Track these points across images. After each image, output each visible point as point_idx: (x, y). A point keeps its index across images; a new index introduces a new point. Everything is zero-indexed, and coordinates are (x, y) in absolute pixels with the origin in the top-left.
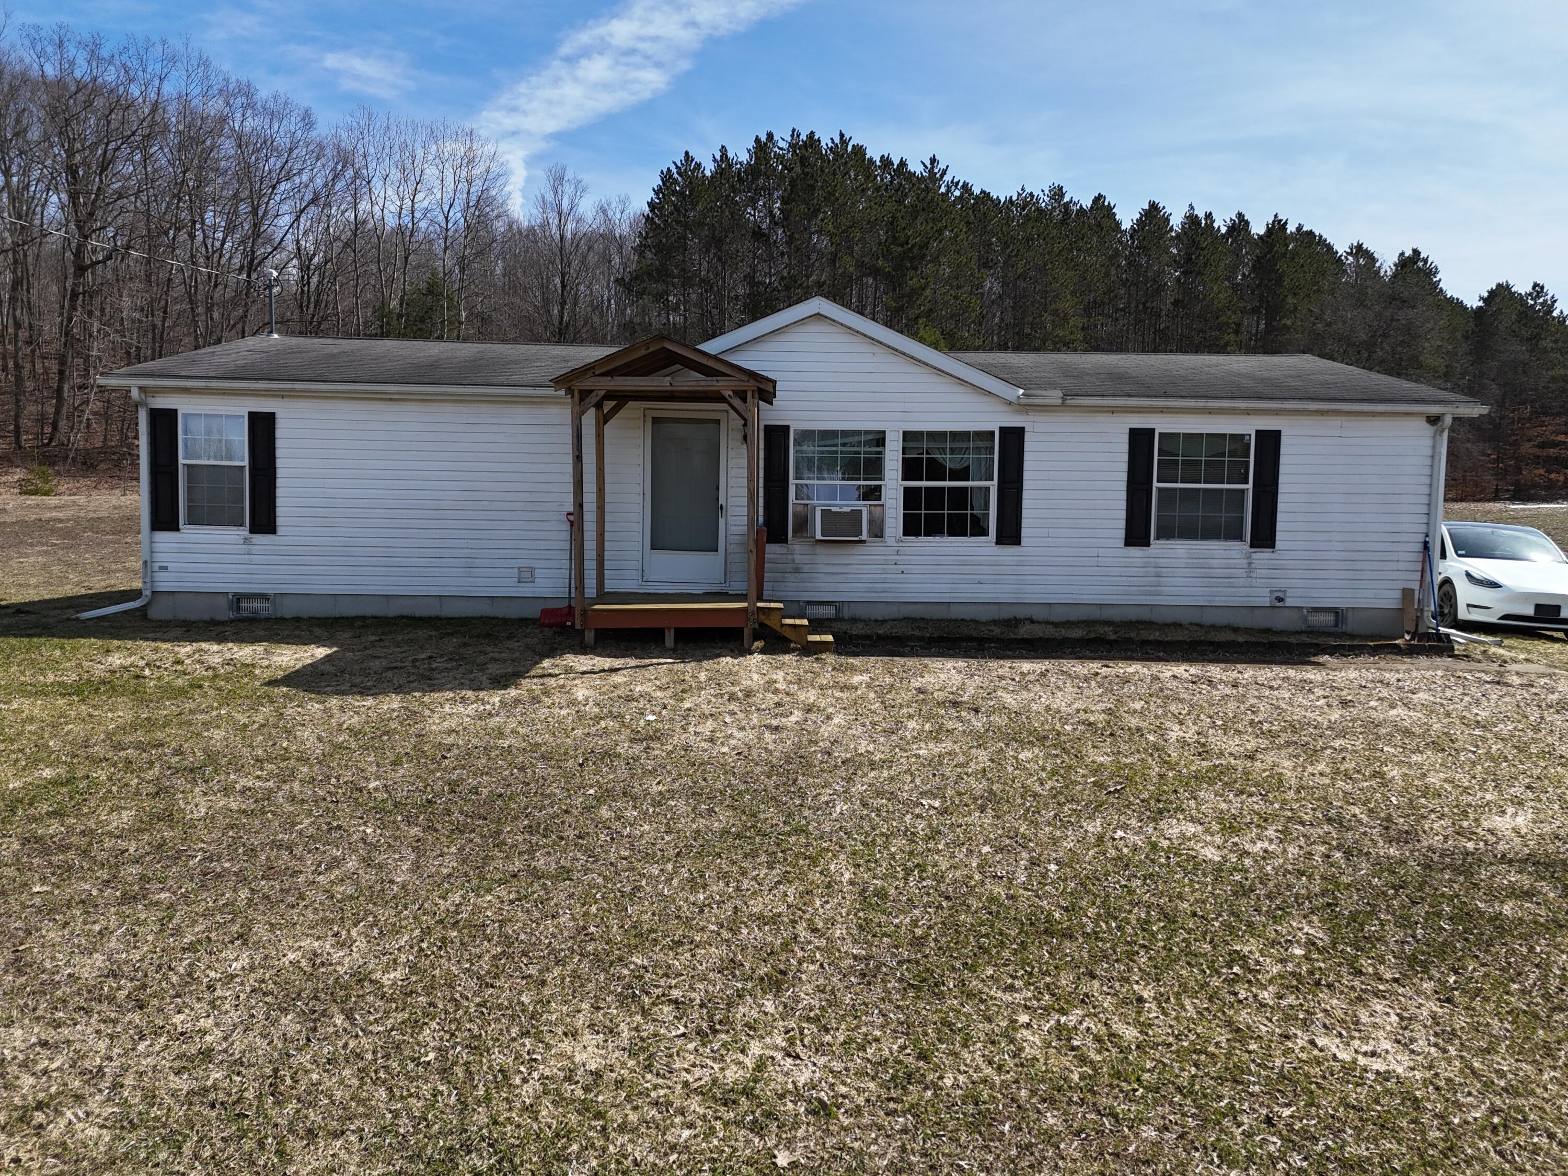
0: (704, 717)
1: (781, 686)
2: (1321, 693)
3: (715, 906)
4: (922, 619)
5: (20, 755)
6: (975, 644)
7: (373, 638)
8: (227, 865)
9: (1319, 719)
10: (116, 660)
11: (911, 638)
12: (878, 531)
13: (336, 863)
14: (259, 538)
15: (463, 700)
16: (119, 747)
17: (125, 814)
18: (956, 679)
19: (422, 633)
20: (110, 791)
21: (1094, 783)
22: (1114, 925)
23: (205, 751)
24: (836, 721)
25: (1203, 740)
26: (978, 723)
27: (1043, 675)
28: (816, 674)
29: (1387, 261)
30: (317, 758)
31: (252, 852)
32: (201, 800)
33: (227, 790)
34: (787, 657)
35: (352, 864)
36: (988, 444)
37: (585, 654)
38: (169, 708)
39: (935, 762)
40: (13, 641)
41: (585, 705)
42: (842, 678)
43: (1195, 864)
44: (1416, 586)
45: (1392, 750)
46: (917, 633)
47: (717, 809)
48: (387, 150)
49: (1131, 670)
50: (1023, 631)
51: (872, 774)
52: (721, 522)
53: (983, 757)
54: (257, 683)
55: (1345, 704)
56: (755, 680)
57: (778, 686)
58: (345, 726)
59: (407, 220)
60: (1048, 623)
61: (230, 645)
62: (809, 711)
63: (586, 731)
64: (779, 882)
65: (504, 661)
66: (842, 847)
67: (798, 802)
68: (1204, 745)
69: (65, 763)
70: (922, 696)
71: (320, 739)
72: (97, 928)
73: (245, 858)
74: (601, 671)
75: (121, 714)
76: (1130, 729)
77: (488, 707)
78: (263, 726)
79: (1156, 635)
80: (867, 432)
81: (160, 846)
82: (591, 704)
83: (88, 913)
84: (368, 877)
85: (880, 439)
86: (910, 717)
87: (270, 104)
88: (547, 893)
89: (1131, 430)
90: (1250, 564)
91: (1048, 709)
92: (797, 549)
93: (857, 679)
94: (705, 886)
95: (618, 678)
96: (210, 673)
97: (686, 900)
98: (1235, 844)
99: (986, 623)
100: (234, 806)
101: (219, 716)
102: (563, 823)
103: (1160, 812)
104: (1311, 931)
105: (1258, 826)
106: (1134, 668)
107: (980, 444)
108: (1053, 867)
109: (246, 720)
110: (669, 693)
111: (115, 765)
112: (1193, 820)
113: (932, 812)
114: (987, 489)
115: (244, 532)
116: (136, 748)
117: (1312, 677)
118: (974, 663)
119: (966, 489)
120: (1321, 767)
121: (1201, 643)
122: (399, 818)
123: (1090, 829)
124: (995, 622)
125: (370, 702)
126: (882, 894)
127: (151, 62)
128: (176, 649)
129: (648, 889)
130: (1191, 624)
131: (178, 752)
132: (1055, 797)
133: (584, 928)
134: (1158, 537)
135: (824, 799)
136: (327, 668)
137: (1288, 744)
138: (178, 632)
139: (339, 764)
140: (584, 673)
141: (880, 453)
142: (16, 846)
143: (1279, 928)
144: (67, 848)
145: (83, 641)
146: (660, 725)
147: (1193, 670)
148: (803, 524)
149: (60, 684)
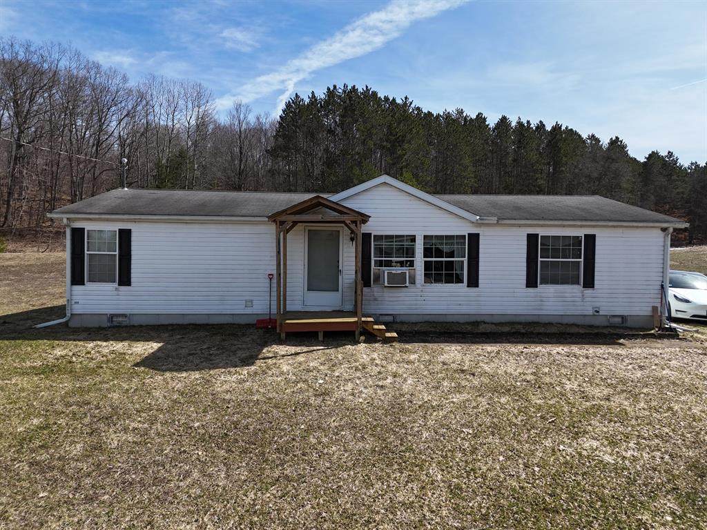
0: (347, 381)
1: (378, 362)
2: (628, 361)
3: (380, 497)
4: (434, 322)
5: (20, 411)
6: (461, 335)
7: (179, 337)
8: (134, 476)
9: (632, 376)
10: (58, 352)
11: (430, 332)
12: (413, 282)
13: (188, 474)
14: (123, 288)
15: (230, 373)
16: (68, 405)
17: (78, 446)
18: (459, 357)
19: (202, 334)
20: (68, 432)
21: (541, 417)
22: (576, 504)
23: (111, 406)
24: (409, 382)
25: (582, 390)
26: (476, 382)
27: (498, 353)
28: (393, 355)
29: (605, 141)
30: (166, 409)
31: (144, 468)
32: (113, 436)
33: (125, 430)
34: (377, 345)
35: (196, 474)
36: (462, 241)
37: (282, 344)
38: (88, 381)
39: (463, 406)
40: (6, 342)
41: (288, 375)
42: (405, 357)
43: (603, 465)
44: (659, 305)
45: (671, 394)
46: (433, 329)
47: (366, 437)
48: (162, 92)
49: (537, 349)
50: (482, 328)
51: (435, 414)
52: (340, 277)
53: (484, 401)
54: (129, 365)
55: (641, 368)
56: (365, 359)
57: (377, 362)
58: (175, 389)
59: (170, 124)
60: (492, 323)
61: (112, 342)
62: (395, 376)
63: (292, 390)
64: (407, 482)
65: (244, 349)
66: (432, 459)
67: (404, 432)
68: (583, 392)
69: (43, 415)
70: (445, 367)
71: (165, 397)
72: (76, 519)
73: (142, 472)
74: (292, 355)
75: (66, 385)
76: (546, 384)
77: (242, 376)
78: (136, 390)
79: (542, 330)
80: (407, 236)
81: (99, 465)
82: (291, 374)
83: (69, 509)
84: (205, 483)
85: (413, 239)
86: (444, 379)
87: (108, 72)
88: (297, 492)
89: (528, 234)
90: (583, 295)
91: (506, 372)
92: (375, 290)
93: (412, 357)
94: (372, 485)
95: (301, 358)
96: (105, 359)
97: (366, 494)
98: (618, 452)
99: (464, 324)
100: (130, 439)
101: (114, 385)
102: (293, 446)
103: (577, 433)
104: (671, 506)
105: (625, 441)
106: (538, 348)
107: (459, 241)
108: (537, 469)
109: (127, 387)
110: (326, 367)
111: (67, 416)
112: (594, 439)
113: (469, 436)
114: (463, 262)
115: (116, 285)
116: (77, 405)
117: (621, 352)
118: (465, 346)
119: (453, 261)
120: (642, 404)
121: (564, 334)
122: (213, 445)
123: (547, 445)
124: (468, 323)
125: (184, 374)
126: (458, 487)
127: (53, 53)
128: (86, 345)
129: (345, 487)
130: (556, 323)
131: (97, 407)
132: (524, 426)
133: (320, 514)
134: (541, 284)
135: (416, 429)
136: (160, 354)
137: (623, 391)
138: (85, 335)
139: (178, 412)
140: (283, 356)
141: (413, 245)
142: (27, 468)
143: (656, 504)
144: (52, 468)
145: (40, 341)
146: (326, 386)
147: (566, 349)
148: (377, 278)
149: (34, 368)
